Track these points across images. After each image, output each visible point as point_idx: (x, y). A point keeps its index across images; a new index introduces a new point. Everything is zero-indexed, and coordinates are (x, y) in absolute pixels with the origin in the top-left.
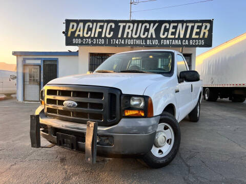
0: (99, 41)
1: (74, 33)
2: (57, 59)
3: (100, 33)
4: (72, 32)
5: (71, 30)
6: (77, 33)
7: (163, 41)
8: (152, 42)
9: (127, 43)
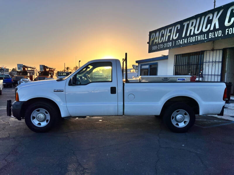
0: (168, 45)
1: (153, 41)
2: (157, 63)
3: (169, 37)
4: (152, 41)
5: (152, 40)
6: (155, 41)
7: (228, 31)
8: (214, 35)
9: (190, 41)
